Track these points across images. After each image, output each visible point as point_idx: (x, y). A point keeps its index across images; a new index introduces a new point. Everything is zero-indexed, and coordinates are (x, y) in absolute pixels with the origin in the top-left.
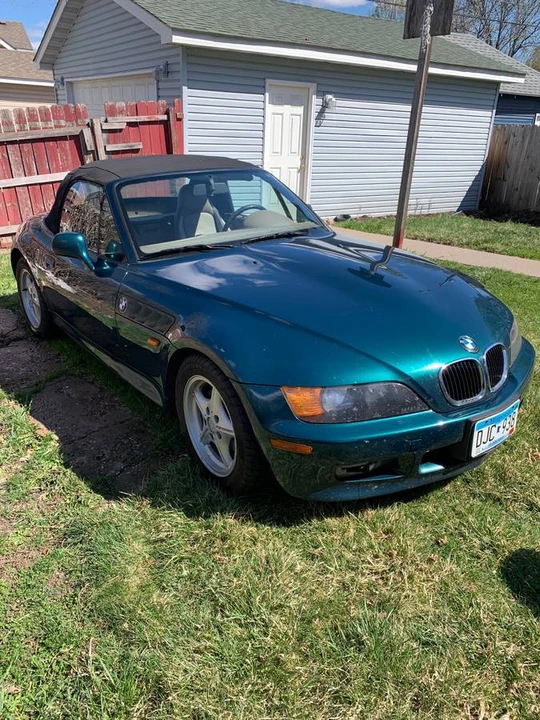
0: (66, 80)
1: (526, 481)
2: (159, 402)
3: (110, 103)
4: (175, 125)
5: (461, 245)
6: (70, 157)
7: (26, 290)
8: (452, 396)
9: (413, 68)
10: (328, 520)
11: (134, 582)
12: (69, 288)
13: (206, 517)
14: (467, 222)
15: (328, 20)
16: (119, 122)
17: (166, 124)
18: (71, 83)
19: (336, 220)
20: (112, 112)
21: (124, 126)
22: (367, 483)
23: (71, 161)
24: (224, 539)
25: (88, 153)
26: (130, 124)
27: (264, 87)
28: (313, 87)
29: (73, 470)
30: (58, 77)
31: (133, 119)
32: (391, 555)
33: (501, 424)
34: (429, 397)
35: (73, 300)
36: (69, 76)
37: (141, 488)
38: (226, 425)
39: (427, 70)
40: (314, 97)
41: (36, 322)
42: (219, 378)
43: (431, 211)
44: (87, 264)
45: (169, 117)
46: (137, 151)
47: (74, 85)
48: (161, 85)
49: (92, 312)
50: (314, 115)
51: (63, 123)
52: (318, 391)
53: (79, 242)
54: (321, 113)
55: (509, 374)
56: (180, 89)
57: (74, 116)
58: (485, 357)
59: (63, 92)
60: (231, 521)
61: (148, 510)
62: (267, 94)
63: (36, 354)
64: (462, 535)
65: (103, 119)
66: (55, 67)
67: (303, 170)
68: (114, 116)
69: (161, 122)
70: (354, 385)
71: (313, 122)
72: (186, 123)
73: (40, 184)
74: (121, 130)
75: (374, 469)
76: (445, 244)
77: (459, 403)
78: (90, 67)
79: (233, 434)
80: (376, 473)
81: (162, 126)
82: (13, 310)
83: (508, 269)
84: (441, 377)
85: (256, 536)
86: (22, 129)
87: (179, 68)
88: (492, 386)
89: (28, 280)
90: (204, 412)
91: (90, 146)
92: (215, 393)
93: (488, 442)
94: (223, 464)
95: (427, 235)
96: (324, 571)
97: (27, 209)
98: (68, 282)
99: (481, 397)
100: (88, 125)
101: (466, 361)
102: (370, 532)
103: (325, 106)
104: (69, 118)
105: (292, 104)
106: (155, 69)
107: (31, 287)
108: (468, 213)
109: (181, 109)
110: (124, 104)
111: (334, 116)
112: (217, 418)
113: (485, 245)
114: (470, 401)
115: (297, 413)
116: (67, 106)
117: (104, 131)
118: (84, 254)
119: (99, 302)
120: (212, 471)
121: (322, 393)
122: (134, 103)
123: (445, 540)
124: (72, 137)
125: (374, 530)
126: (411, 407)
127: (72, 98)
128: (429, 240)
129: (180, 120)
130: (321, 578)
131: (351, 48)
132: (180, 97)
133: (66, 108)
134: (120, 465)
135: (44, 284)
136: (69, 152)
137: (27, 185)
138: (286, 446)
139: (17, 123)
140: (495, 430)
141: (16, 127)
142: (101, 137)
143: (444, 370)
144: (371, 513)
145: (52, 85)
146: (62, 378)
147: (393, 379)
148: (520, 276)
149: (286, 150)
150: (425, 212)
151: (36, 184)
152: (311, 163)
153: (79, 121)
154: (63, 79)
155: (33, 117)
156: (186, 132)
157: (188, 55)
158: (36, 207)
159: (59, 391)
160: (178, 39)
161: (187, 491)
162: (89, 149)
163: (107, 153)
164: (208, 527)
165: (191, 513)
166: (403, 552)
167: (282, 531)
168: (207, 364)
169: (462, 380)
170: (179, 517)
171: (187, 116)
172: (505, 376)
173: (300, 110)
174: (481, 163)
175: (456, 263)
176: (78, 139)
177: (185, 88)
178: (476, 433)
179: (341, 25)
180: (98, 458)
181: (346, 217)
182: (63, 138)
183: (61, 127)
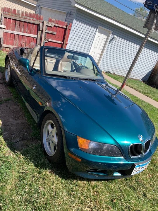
0: (40, 6)
1: (145, 184)
2: (37, 122)
3: (51, 18)
4: (68, 30)
5: (140, 92)
6: (34, 30)
7: (7, 69)
8: (131, 154)
9: (144, 36)
10: (79, 181)
11: (9, 187)
12: (19, 73)
13: (40, 169)
14: (143, 85)
15: (121, 13)
16: (51, 24)
17: (65, 29)
18: (41, 8)
19: (106, 72)
20: (50, 21)
21: (53, 26)
22: (96, 174)
23: (34, 31)
24: (44, 179)
25: (40, 31)
26: (55, 26)
27: (97, 27)
28: (112, 32)
29: (3, 137)
30: (38, 4)
31: (56, 25)
32: (96, 201)
33: (143, 167)
34: (124, 153)
35: (19, 77)
36: (41, 5)
37: (22, 151)
38: (55, 140)
39: (148, 38)
40: (111, 34)
41: (7, 79)
42: (58, 125)
43: (134, 78)
44: (27, 70)
45: (67, 28)
46: (54, 35)
47: (42, 8)
48: (67, 17)
49: (24, 83)
50: (109, 40)
51: (35, 19)
52: (89, 141)
53: (27, 62)
54: (111, 40)
55: (150, 150)
56: (73, 20)
57: (39, 18)
58: (145, 144)
59: (38, 9)
60: (48, 173)
61: (22, 160)
62: (98, 29)
63: (4, 90)
64: (121, 200)
65: (47, 22)
66: (38, 1)
67: (101, 55)
68: (51, 22)
69: (64, 28)
70: (101, 143)
71: (108, 42)
72: (71, 31)
73: (23, 36)
74: (51, 27)
75: (99, 171)
76: (136, 90)
77: (133, 157)
78: (47, 4)
79: (57, 144)
80: (99, 172)
81: (64, 29)
82: (2, 73)
83: (152, 105)
84: (130, 147)
85: (54, 181)
86: (22, 17)
87: (75, 14)
88: (144, 153)
89: (9, 66)
90: (50, 132)
91: (41, 29)
92: (55, 128)
93: (138, 171)
94: (51, 151)
95: (131, 86)
96: (73, 202)
97: (16, 42)
98: (19, 71)
99: (140, 157)
100: (42, 22)
101: (139, 144)
102: (91, 190)
103: (113, 38)
104: (37, 19)
105: (104, 35)
106: (67, 12)
107: (9, 68)
108: (144, 81)
109: (71, 26)
110: (55, 20)
111: (115, 42)
112: (53, 136)
113: (147, 94)
114: (136, 157)
115: (80, 146)
116: (38, 15)
117: (46, 26)
118: (28, 67)
119: (27, 81)
120: (47, 152)
121: (90, 142)
122: (58, 20)
123: (115, 201)
124: (36, 24)
125: (93, 189)
126: (117, 155)
127: (40, 13)
128: (132, 87)
129: (70, 29)
130: (71, 205)
131: (126, 24)
132: (72, 22)
133: (37, 15)
134: (18, 139)
135: (13, 68)
136: (34, 29)
137: (19, 35)
138: (73, 156)
139: (21, 15)
140: (141, 168)
141: (20, 16)
142: (45, 27)
143: (131, 146)
144: (93, 183)
145: (36, 6)
146: (9, 101)
147: (115, 144)
148: (155, 108)
149: (98, 48)
150: (132, 77)
151: (21, 35)
152: (104, 53)
153: (40, 20)
154: (39, 5)
155: (26, 15)
156: (71, 33)
157: (78, 11)
158: (19, 42)
159: (7, 106)
160: (76, 5)
161: (37, 157)
162: (40, 30)
163: (45, 32)
164: (40, 173)
165: (36, 165)
166: (100, 202)
167: (64, 181)
168: (55, 119)
169: (136, 149)
170: (31, 166)
171: (72, 29)
172: (148, 151)
173: (106, 37)
174: (152, 68)
175: (137, 98)
176: (38, 26)
177: (74, 20)
178: (135, 168)
179: (125, 16)
180: (12, 134)
181: (109, 72)
182: (34, 24)
183: (34, 20)
